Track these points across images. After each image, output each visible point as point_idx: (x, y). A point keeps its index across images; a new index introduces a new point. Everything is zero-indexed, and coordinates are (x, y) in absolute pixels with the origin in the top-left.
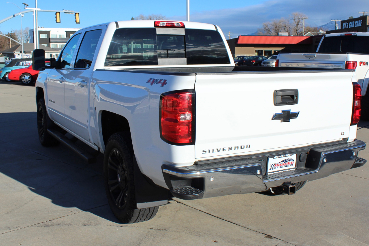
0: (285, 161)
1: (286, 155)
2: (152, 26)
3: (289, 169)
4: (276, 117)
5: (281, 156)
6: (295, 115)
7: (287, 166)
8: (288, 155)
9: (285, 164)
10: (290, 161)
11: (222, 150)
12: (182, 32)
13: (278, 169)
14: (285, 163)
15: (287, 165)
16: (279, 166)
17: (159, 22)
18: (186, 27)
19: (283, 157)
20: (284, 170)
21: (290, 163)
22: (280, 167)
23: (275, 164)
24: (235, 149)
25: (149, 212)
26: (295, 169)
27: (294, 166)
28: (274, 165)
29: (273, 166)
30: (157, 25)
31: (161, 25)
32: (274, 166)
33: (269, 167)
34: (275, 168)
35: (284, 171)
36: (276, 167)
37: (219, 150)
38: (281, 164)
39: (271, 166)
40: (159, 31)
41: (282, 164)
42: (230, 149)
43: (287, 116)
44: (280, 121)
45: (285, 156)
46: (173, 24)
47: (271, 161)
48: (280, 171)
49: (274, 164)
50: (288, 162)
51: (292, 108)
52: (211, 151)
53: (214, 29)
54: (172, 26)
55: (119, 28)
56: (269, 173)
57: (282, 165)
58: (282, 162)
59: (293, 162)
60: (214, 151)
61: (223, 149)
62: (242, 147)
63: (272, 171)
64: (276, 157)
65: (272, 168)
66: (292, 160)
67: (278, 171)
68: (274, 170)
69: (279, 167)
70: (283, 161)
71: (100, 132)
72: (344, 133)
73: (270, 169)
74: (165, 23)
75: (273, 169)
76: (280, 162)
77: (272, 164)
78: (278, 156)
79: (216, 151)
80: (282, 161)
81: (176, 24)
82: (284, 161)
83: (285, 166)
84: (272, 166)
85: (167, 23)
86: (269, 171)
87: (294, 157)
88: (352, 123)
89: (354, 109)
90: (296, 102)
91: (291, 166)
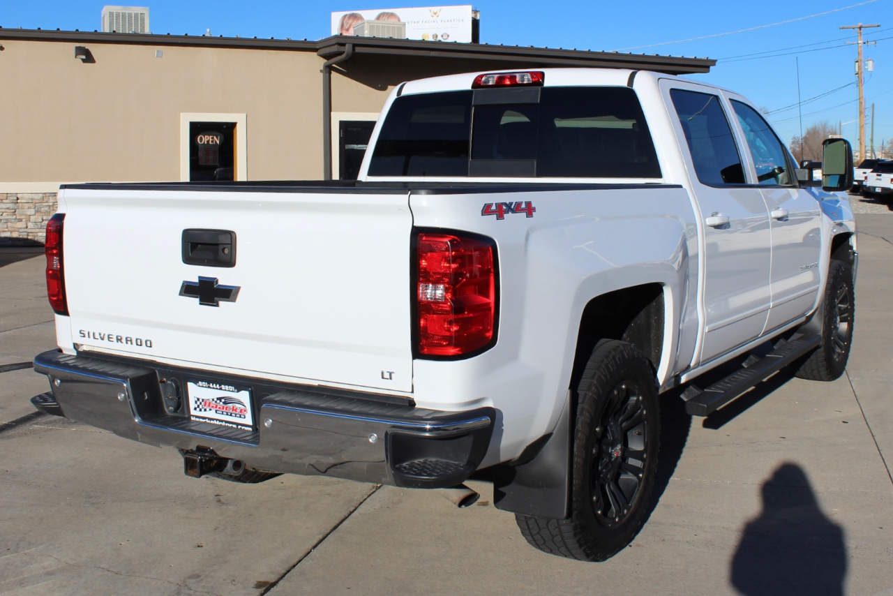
0: (227, 401)
1: (223, 387)
2: (469, 86)
3: (238, 424)
4: (188, 289)
5: (211, 385)
7: (231, 415)
8: (227, 387)
9: (226, 409)
10: (237, 406)
11: (106, 338)
13: (211, 414)
14: (224, 405)
16: (213, 407)
19: (217, 389)
20: (226, 422)
21: (238, 411)
22: (216, 411)
23: (203, 400)
24: (127, 343)
26: (250, 429)
27: (248, 421)
28: (201, 400)
29: (201, 403)
32: (203, 403)
33: (192, 405)
34: (205, 410)
35: (227, 424)
36: (208, 409)
38: (216, 407)
39: (196, 402)
41: (218, 406)
42: (119, 339)
43: (208, 293)
45: (221, 389)
46: (514, 78)
47: (196, 391)
48: (217, 420)
49: (201, 398)
52: (91, 335)
53: (624, 83)
54: (511, 82)
55: (401, 96)
56: (193, 416)
57: (220, 408)
58: (218, 401)
59: (245, 411)
60: (95, 337)
61: (109, 338)
62: (139, 343)
64: (200, 383)
65: (198, 406)
66: (240, 403)
67: (213, 419)
68: (203, 414)
69: (213, 411)
70: (220, 399)
73: (195, 409)
75: (200, 410)
76: (213, 400)
77: (198, 399)
78: (205, 384)
79: (100, 338)
80: (218, 399)
81: (518, 77)
82: (223, 400)
83: (227, 414)
84: (198, 403)
85: (499, 78)
86: (193, 412)
87: (244, 396)
88: (419, 351)
89: (418, 308)
90: (229, 262)
91: (240, 417)
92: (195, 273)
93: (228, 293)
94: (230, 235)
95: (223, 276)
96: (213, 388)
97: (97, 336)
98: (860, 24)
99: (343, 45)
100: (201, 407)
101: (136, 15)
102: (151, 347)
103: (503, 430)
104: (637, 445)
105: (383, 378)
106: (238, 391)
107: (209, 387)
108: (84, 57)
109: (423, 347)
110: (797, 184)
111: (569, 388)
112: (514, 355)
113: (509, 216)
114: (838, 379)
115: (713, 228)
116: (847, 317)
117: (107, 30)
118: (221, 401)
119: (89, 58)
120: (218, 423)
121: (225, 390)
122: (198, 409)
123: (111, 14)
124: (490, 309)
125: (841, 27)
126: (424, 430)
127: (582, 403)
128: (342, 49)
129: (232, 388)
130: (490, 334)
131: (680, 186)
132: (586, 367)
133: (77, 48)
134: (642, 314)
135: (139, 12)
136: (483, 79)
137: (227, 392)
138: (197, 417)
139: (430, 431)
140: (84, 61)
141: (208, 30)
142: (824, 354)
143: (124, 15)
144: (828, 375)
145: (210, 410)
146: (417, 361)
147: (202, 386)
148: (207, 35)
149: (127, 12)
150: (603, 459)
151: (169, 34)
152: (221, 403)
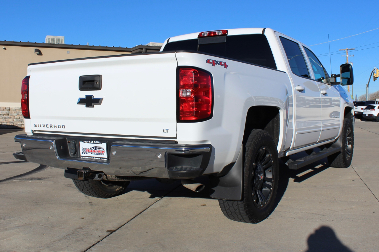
0: (96, 148)
1: (95, 142)
2: (197, 37)
3: (101, 158)
4: (81, 101)
5: (90, 142)
7: (98, 154)
9: (96, 152)
10: (101, 150)
13: (89, 155)
16: (90, 151)
18: (228, 35)
19: (92, 143)
20: (96, 157)
21: (101, 152)
22: (92, 153)
23: (86, 149)
24: (54, 127)
26: (106, 159)
27: (105, 156)
28: (85, 149)
29: (85, 150)
30: (200, 36)
31: (204, 36)
32: (86, 150)
33: (81, 151)
34: (87, 153)
36: (88, 153)
37: (44, 126)
39: (83, 150)
41: (93, 151)
42: (51, 126)
43: (89, 102)
45: (94, 143)
46: (216, 33)
47: (83, 145)
48: (92, 157)
49: (85, 148)
52: (39, 126)
53: (261, 33)
54: (214, 35)
55: (169, 42)
56: (82, 156)
57: (93, 152)
58: (93, 149)
59: (104, 152)
61: (47, 126)
62: (59, 127)
63: (83, 155)
64: (85, 141)
65: (84, 152)
66: (103, 149)
67: (90, 157)
69: (90, 153)
70: (93, 148)
72: (167, 130)
73: (83, 153)
75: (85, 153)
76: (90, 148)
77: (84, 149)
78: (87, 141)
80: (92, 148)
82: (95, 148)
83: (96, 154)
84: (84, 150)
87: (104, 145)
88: (179, 119)
89: (179, 101)
90: (99, 88)
91: (102, 155)
92: (84, 94)
93: (98, 101)
94: (100, 76)
95: (96, 94)
96: (91, 143)
97: (42, 126)
98: (347, 49)
99: (142, 49)
100: (85, 152)
101: (59, 39)
102: (64, 128)
103: (215, 156)
104: (269, 176)
105: (164, 132)
106: (101, 144)
107: (89, 143)
108: (38, 53)
109: (181, 117)
110: (330, 84)
111: (242, 143)
112: (219, 124)
113: (217, 66)
114: (348, 168)
115: (298, 91)
116: (351, 142)
117: (47, 42)
118: (94, 148)
119: (40, 54)
120: (92, 158)
121: (96, 143)
122: (84, 153)
123: (49, 39)
124: (210, 102)
125: (340, 50)
126: (182, 151)
127: (247, 151)
128: (141, 50)
129: (98, 142)
130: (210, 113)
131: (285, 72)
132: (249, 138)
133: (36, 49)
134: (271, 122)
135: (60, 38)
136: (203, 34)
137: (97, 144)
139: (184, 151)
140: (38, 54)
141: (88, 43)
142: (342, 156)
143: (54, 39)
144: (344, 165)
145: (89, 153)
146: (179, 124)
147: (86, 143)
148: (88, 45)
149: (56, 38)
150: (256, 179)
151: (72, 44)
152: (94, 149)
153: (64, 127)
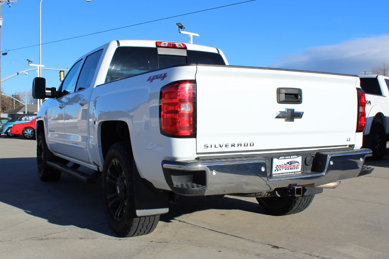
0: (291, 163)
1: (292, 157)
2: (154, 46)
3: (295, 172)
4: (280, 115)
5: (286, 158)
6: (299, 115)
7: (292, 169)
9: (290, 167)
10: (296, 164)
11: (224, 146)
12: (184, 53)
13: (283, 171)
14: (290, 165)
15: (293, 167)
16: (284, 167)
17: (161, 43)
18: (188, 49)
19: (288, 158)
20: (290, 173)
21: (296, 166)
22: (285, 170)
23: (280, 165)
24: (238, 146)
25: (149, 222)
26: (300, 173)
27: (299, 169)
28: (279, 166)
29: (278, 167)
30: (158, 45)
31: (163, 46)
32: (279, 167)
33: (274, 168)
34: (280, 170)
35: (290, 174)
36: (281, 169)
37: (221, 146)
39: (276, 167)
40: (161, 51)
41: (287, 166)
42: (233, 145)
44: (284, 120)
45: (290, 158)
46: (175, 44)
47: (276, 162)
48: (285, 173)
49: (278, 165)
50: (293, 164)
51: (297, 108)
52: (213, 146)
53: (216, 52)
54: (174, 47)
55: (120, 46)
56: (274, 174)
57: (287, 167)
58: (287, 164)
59: (299, 165)
60: (216, 147)
61: (226, 145)
62: (246, 145)
63: (277, 172)
64: (281, 158)
65: (277, 169)
66: (298, 162)
67: (284, 173)
68: (279, 172)
69: (284, 169)
70: (288, 163)
71: (99, 146)
72: (350, 139)
73: (275, 171)
74: (167, 43)
75: (278, 170)
76: (285, 164)
77: (277, 166)
78: (283, 157)
79: (219, 147)
80: (287, 163)
81: (177, 45)
82: (290, 163)
83: (291, 169)
84: (277, 167)
85: (168, 44)
86: (274, 172)
87: (299, 159)
89: (359, 115)
91: (296, 169)
94: (300, 90)
100: (278, 169)
121: (292, 158)
122: (277, 170)
129: (295, 156)
138: (276, 174)
145: (283, 169)
152: (289, 165)
153: (252, 145)
